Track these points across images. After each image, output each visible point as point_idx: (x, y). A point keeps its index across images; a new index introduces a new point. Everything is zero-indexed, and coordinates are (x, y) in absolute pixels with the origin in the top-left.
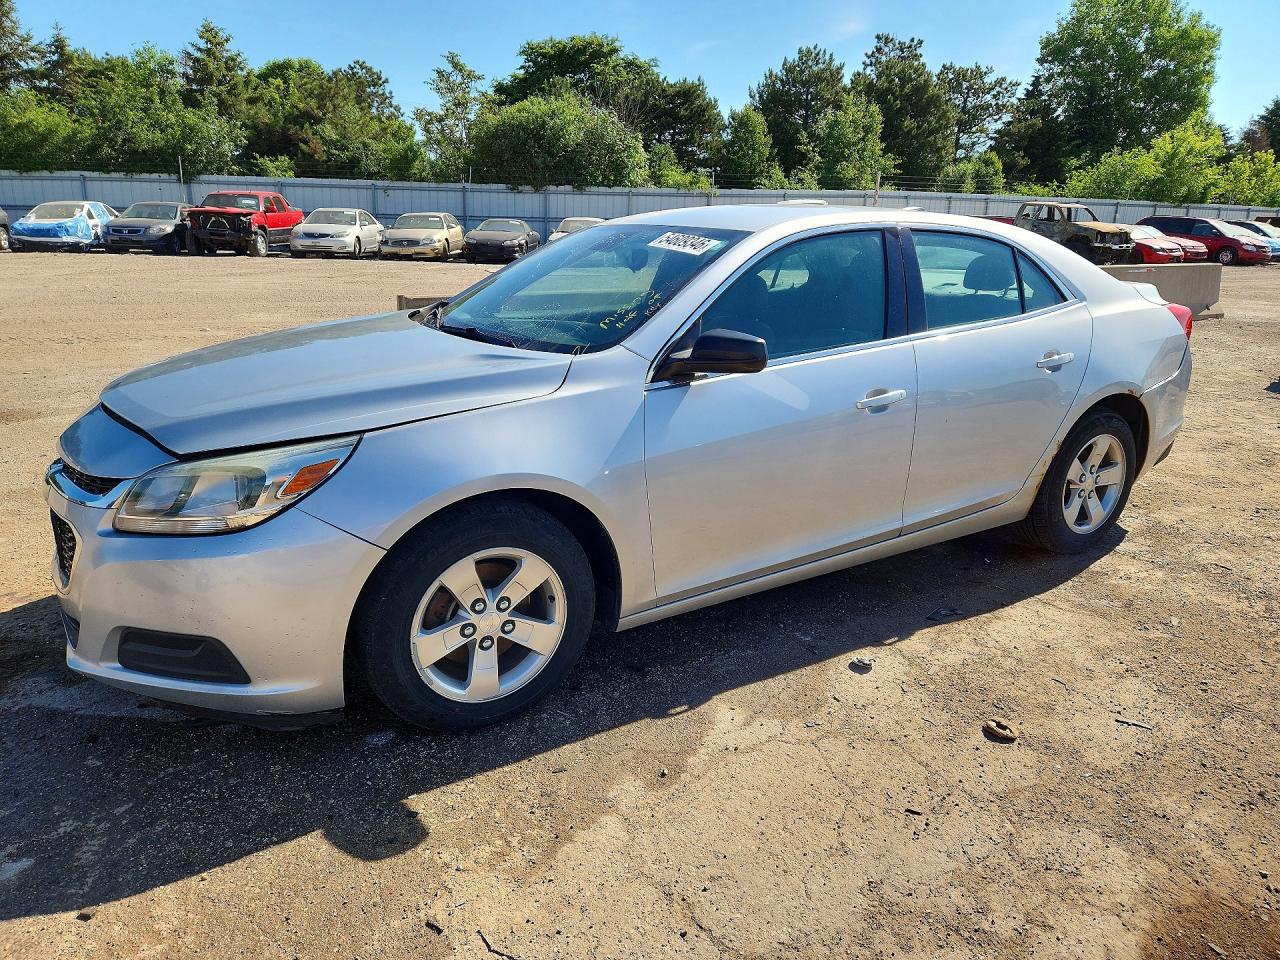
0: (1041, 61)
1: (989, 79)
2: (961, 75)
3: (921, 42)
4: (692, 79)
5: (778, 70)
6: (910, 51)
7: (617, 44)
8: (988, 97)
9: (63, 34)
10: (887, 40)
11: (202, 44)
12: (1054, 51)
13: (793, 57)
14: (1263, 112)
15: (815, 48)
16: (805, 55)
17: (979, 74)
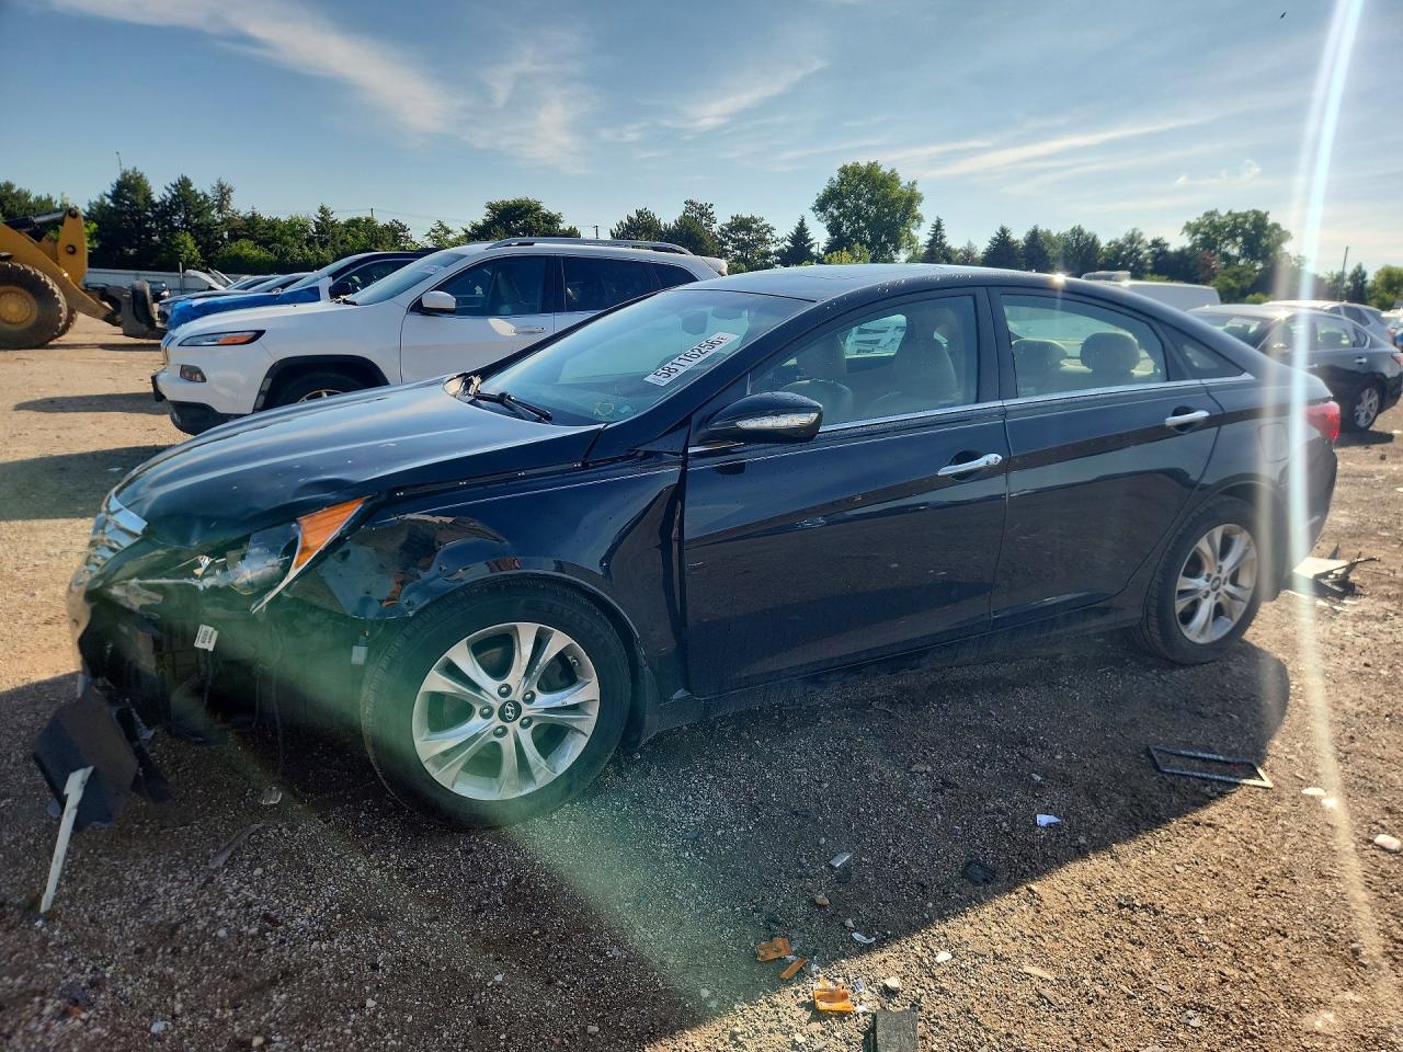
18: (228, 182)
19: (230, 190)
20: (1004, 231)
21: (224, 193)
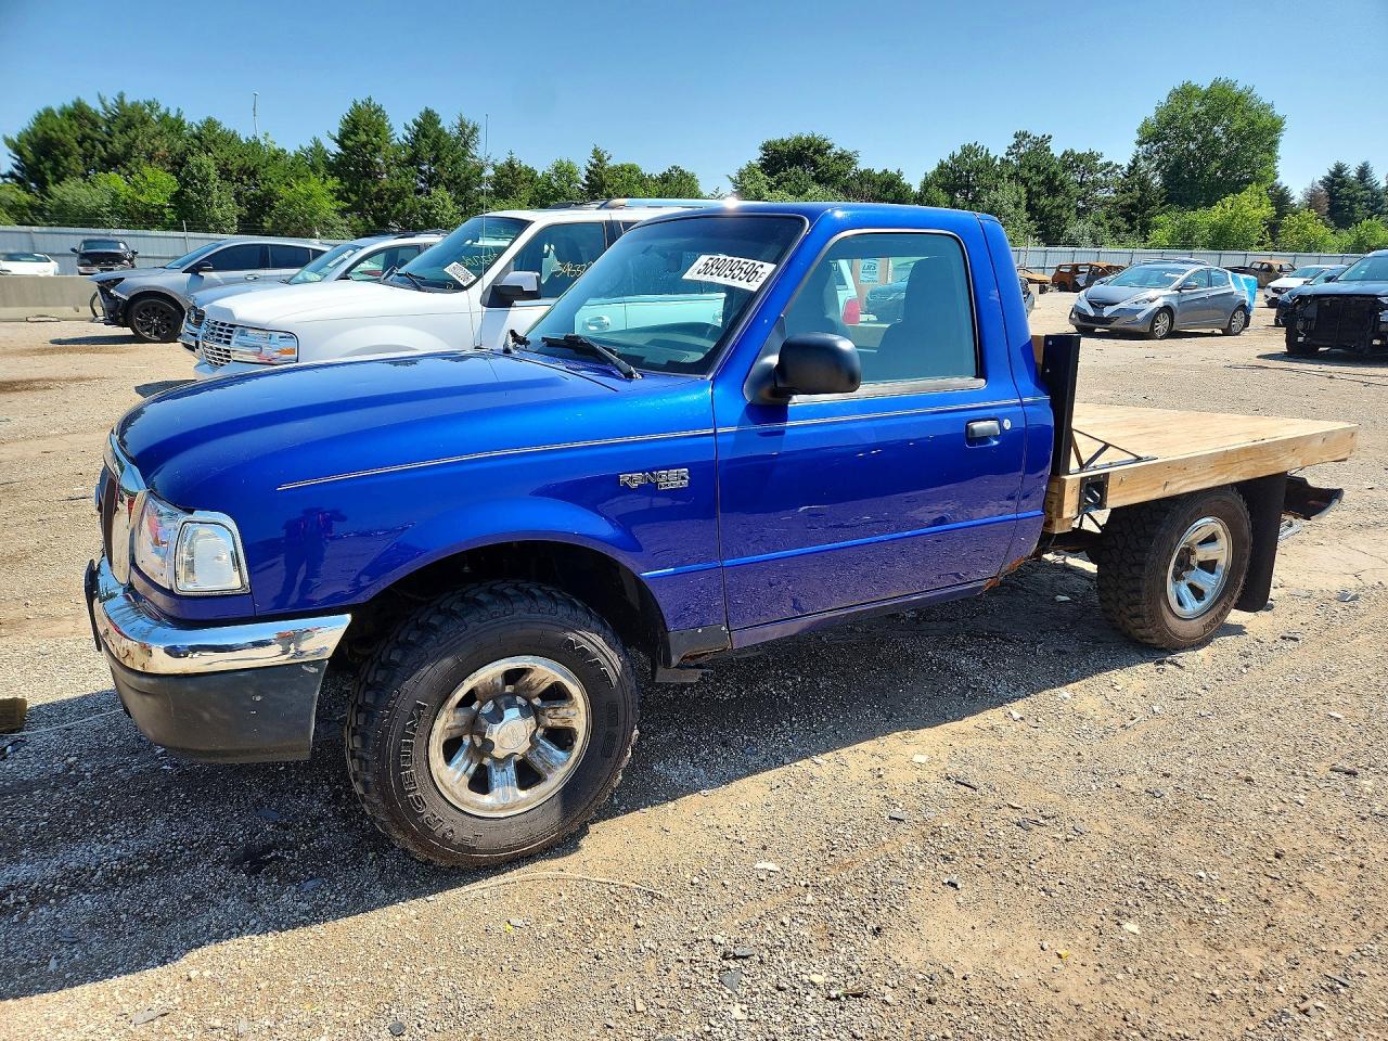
0: (1140, 143)
1: (1101, 161)
2: (1080, 158)
3: (1050, 137)
4: (893, 170)
5: (946, 159)
6: (1042, 144)
7: (830, 142)
8: (1099, 175)
9: (514, 156)
10: (1025, 135)
11: (594, 161)
12: (1152, 136)
13: (958, 152)
14: (1327, 174)
15: (976, 144)
16: (968, 151)
17: (1092, 157)
18: (472, 118)
19: (475, 129)
20: (1339, 170)
21: (467, 134)
